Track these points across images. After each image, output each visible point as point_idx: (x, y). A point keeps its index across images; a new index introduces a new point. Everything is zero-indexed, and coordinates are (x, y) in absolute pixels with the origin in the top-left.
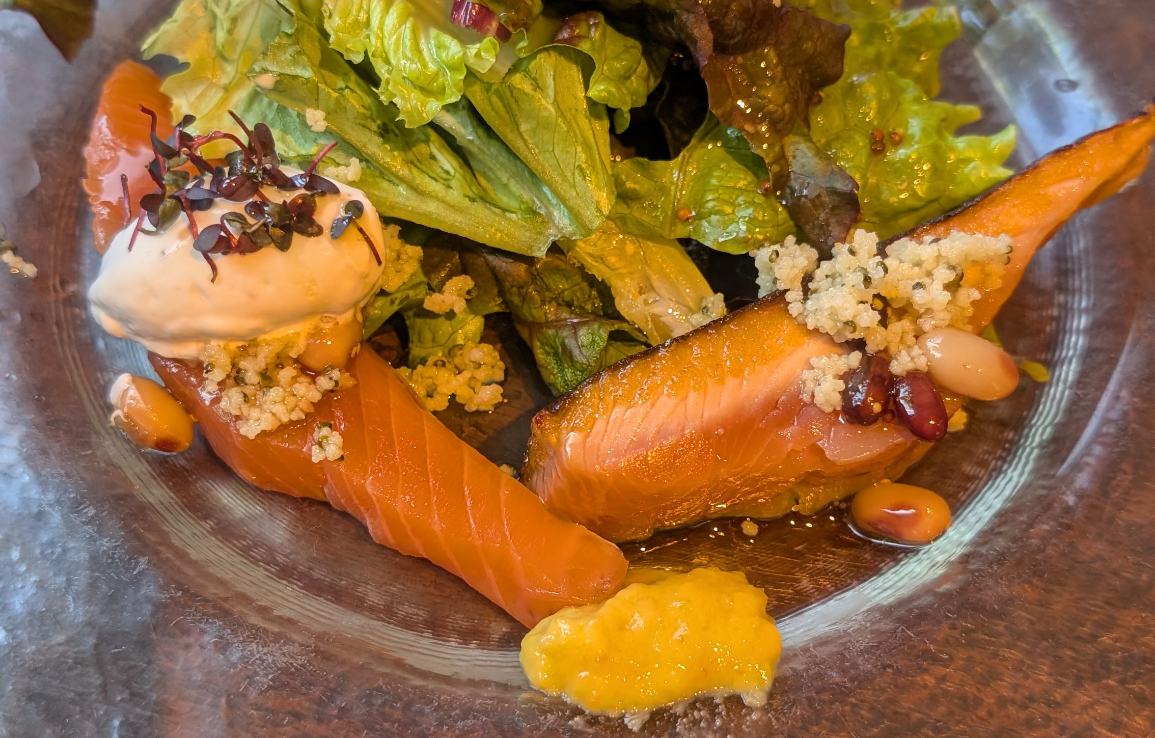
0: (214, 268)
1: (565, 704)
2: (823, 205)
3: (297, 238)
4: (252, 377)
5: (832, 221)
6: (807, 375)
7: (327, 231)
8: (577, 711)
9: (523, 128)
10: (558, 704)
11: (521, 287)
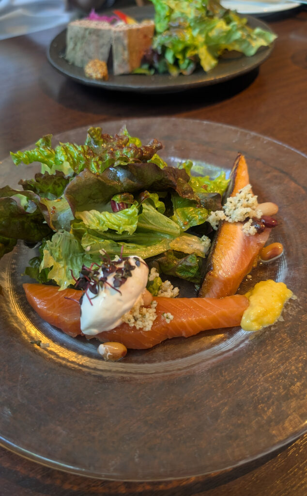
0: (119, 292)
1: (266, 328)
2: (213, 202)
3: (132, 272)
4: (139, 316)
5: (216, 203)
6: (244, 231)
7: (136, 266)
8: (270, 327)
9: (150, 221)
10: (265, 329)
11: (167, 261)
